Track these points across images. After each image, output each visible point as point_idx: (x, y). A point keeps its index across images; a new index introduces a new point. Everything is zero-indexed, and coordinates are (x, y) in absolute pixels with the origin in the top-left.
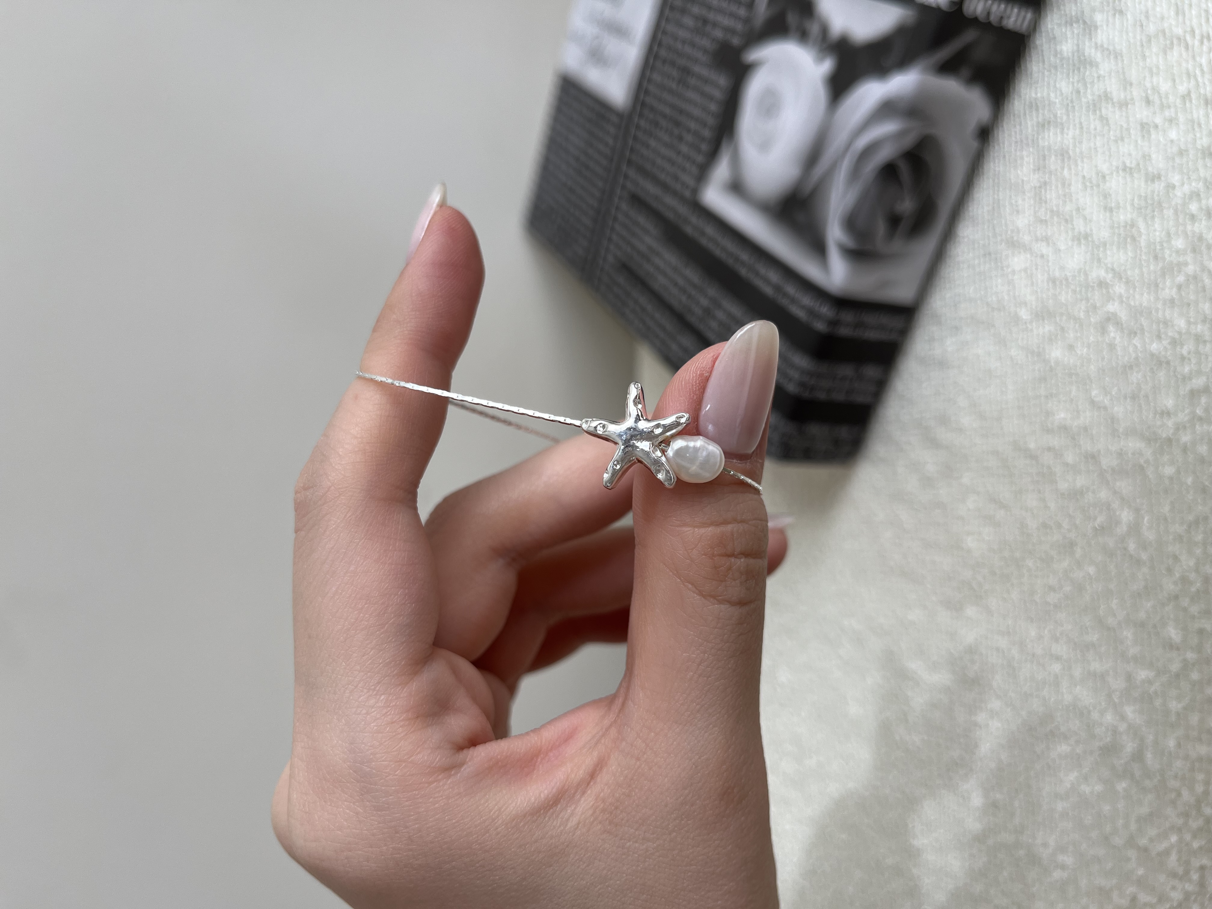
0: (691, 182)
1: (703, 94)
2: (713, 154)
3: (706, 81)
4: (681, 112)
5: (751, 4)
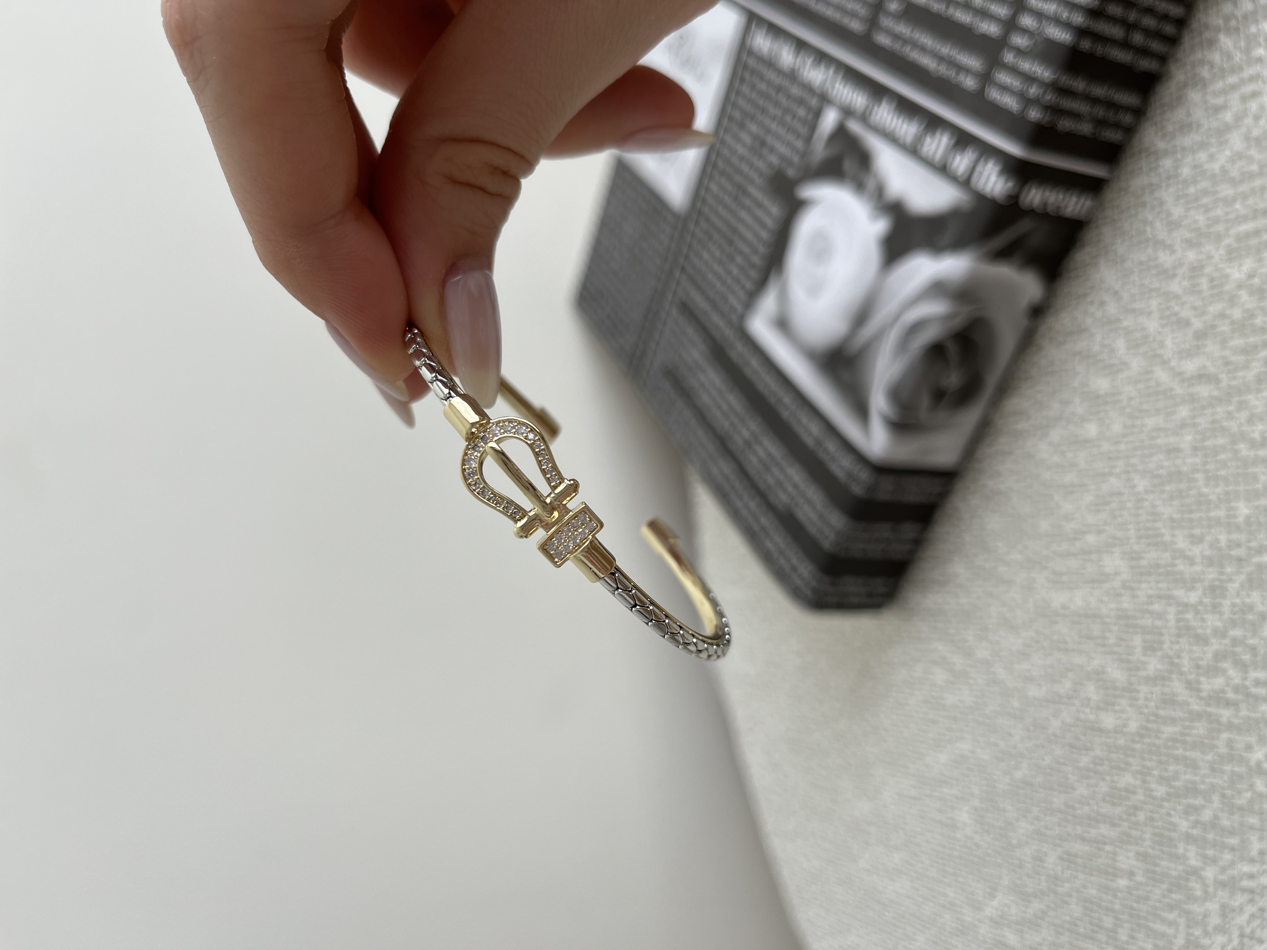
0: (739, 308)
1: (757, 219)
2: (762, 284)
3: (760, 206)
4: (735, 231)
5: (809, 139)
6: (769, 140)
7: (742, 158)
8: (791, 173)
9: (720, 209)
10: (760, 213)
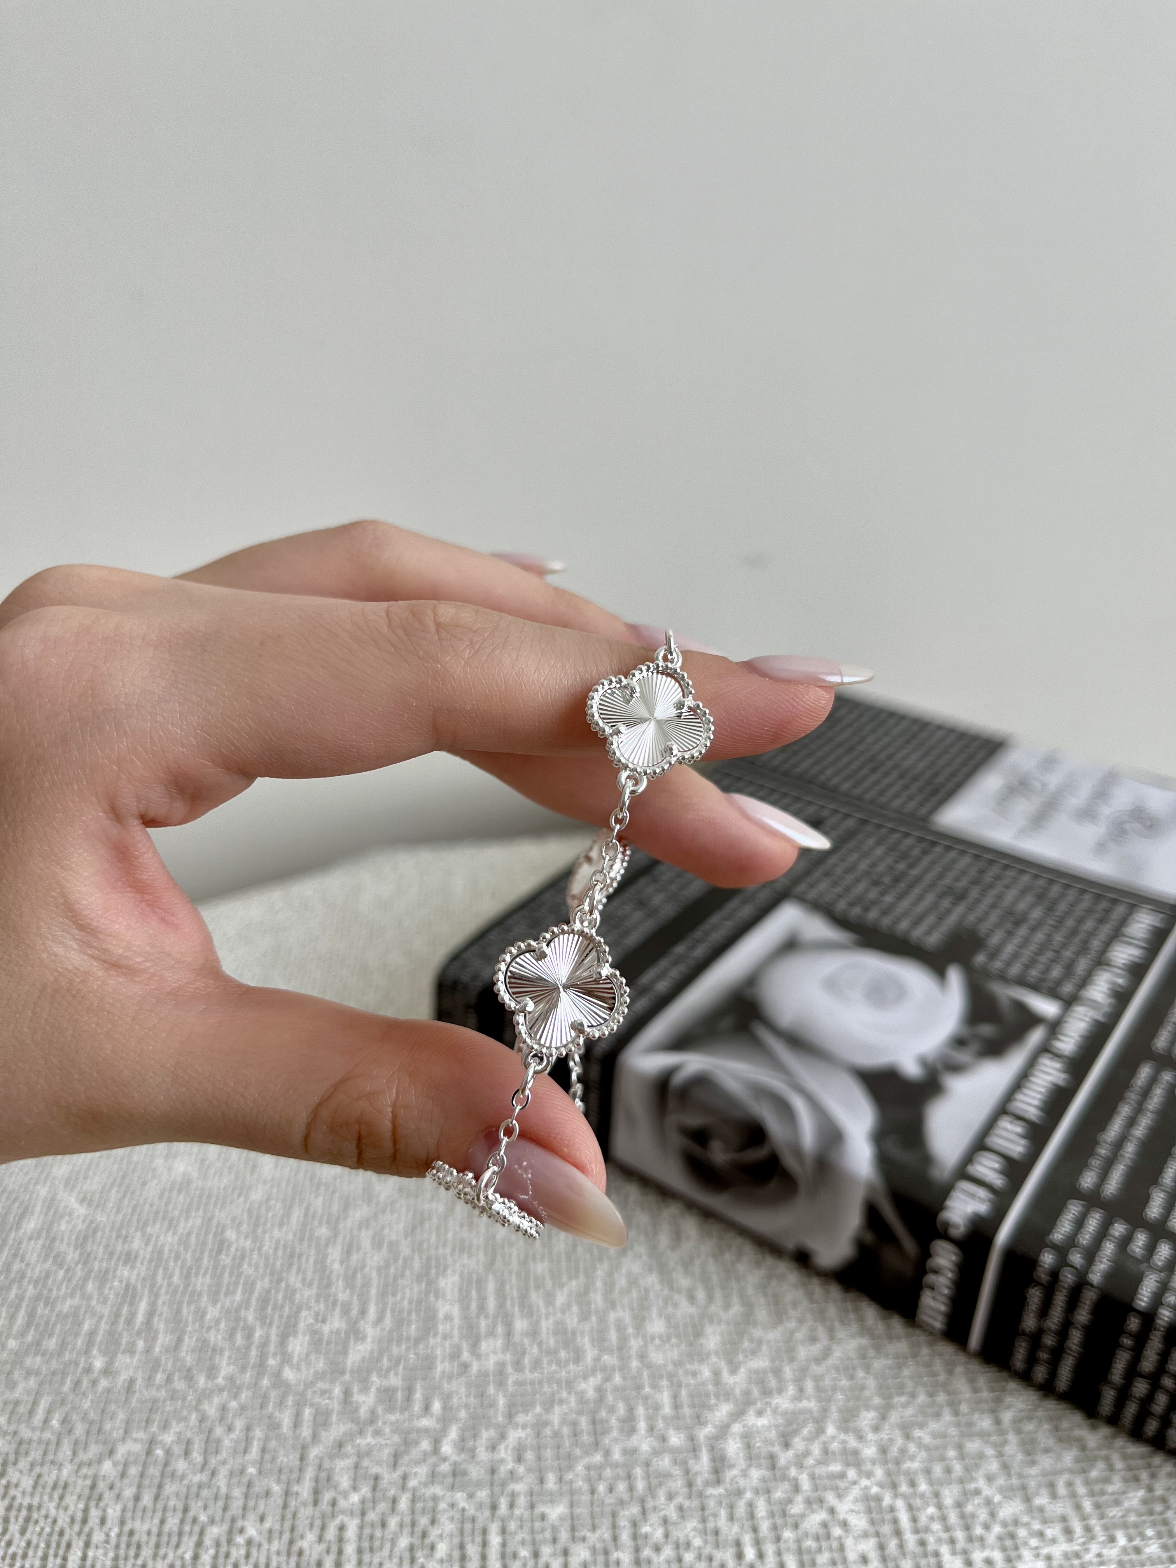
0: (812, 895)
1: (925, 914)
2: (842, 922)
3: (941, 919)
5: (1022, 982)
6: (1023, 931)
7: (1000, 897)
8: (980, 959)
9: (938, 869)
10: (931, 919)
